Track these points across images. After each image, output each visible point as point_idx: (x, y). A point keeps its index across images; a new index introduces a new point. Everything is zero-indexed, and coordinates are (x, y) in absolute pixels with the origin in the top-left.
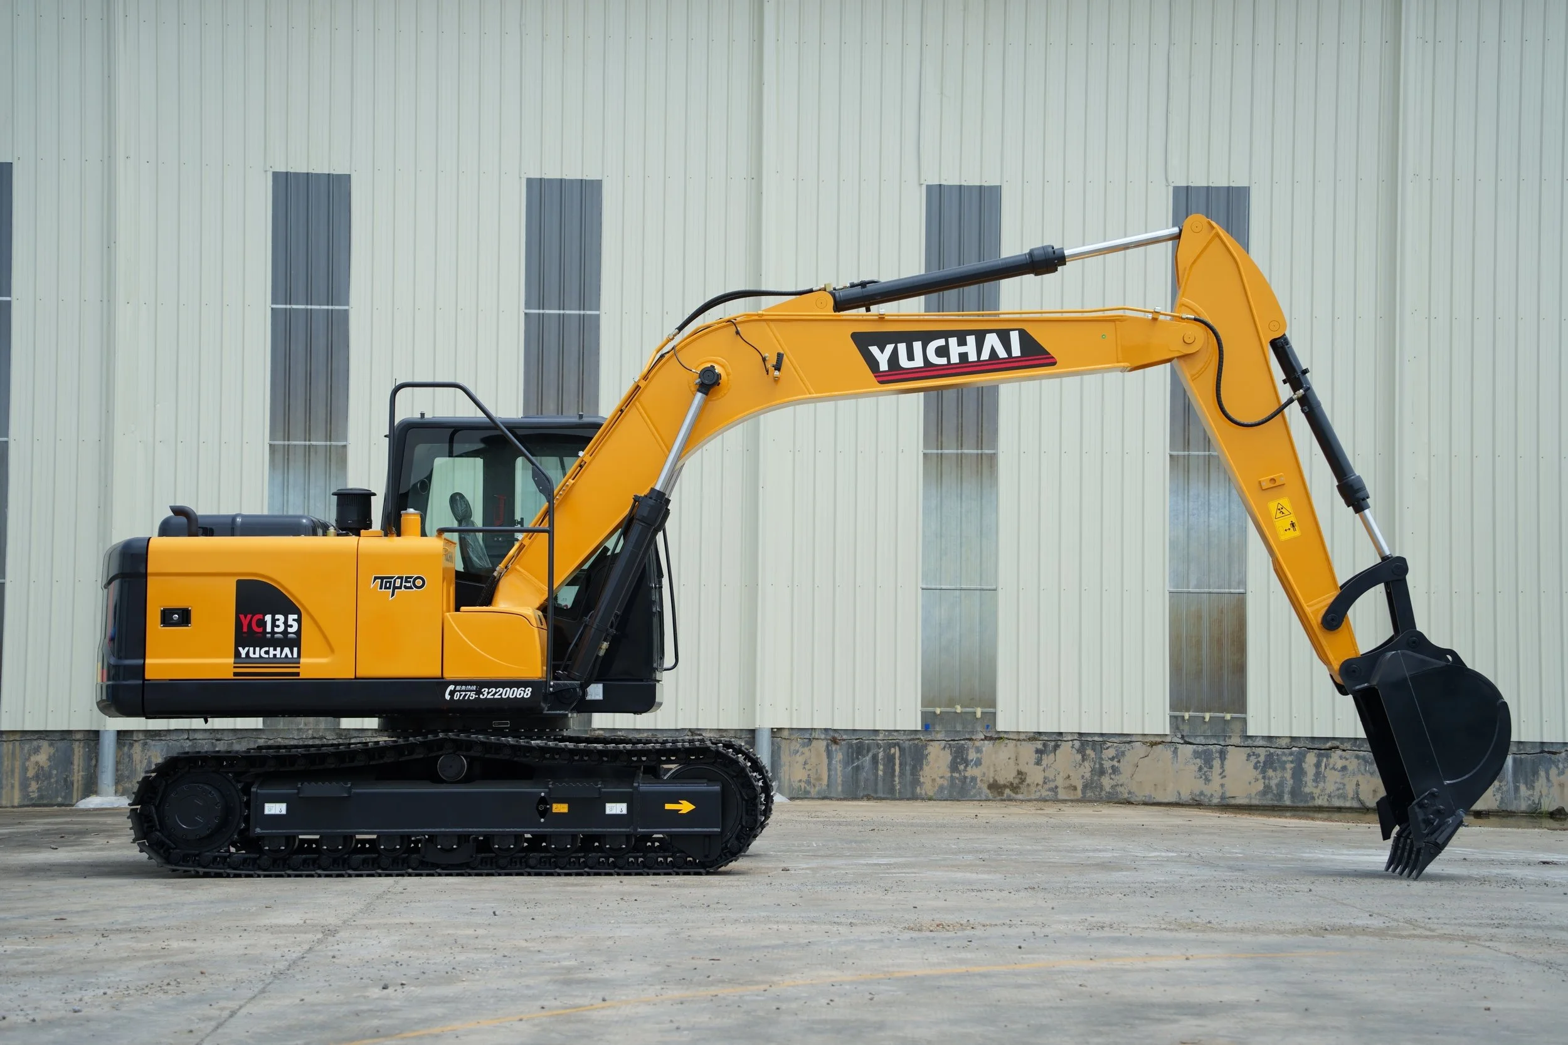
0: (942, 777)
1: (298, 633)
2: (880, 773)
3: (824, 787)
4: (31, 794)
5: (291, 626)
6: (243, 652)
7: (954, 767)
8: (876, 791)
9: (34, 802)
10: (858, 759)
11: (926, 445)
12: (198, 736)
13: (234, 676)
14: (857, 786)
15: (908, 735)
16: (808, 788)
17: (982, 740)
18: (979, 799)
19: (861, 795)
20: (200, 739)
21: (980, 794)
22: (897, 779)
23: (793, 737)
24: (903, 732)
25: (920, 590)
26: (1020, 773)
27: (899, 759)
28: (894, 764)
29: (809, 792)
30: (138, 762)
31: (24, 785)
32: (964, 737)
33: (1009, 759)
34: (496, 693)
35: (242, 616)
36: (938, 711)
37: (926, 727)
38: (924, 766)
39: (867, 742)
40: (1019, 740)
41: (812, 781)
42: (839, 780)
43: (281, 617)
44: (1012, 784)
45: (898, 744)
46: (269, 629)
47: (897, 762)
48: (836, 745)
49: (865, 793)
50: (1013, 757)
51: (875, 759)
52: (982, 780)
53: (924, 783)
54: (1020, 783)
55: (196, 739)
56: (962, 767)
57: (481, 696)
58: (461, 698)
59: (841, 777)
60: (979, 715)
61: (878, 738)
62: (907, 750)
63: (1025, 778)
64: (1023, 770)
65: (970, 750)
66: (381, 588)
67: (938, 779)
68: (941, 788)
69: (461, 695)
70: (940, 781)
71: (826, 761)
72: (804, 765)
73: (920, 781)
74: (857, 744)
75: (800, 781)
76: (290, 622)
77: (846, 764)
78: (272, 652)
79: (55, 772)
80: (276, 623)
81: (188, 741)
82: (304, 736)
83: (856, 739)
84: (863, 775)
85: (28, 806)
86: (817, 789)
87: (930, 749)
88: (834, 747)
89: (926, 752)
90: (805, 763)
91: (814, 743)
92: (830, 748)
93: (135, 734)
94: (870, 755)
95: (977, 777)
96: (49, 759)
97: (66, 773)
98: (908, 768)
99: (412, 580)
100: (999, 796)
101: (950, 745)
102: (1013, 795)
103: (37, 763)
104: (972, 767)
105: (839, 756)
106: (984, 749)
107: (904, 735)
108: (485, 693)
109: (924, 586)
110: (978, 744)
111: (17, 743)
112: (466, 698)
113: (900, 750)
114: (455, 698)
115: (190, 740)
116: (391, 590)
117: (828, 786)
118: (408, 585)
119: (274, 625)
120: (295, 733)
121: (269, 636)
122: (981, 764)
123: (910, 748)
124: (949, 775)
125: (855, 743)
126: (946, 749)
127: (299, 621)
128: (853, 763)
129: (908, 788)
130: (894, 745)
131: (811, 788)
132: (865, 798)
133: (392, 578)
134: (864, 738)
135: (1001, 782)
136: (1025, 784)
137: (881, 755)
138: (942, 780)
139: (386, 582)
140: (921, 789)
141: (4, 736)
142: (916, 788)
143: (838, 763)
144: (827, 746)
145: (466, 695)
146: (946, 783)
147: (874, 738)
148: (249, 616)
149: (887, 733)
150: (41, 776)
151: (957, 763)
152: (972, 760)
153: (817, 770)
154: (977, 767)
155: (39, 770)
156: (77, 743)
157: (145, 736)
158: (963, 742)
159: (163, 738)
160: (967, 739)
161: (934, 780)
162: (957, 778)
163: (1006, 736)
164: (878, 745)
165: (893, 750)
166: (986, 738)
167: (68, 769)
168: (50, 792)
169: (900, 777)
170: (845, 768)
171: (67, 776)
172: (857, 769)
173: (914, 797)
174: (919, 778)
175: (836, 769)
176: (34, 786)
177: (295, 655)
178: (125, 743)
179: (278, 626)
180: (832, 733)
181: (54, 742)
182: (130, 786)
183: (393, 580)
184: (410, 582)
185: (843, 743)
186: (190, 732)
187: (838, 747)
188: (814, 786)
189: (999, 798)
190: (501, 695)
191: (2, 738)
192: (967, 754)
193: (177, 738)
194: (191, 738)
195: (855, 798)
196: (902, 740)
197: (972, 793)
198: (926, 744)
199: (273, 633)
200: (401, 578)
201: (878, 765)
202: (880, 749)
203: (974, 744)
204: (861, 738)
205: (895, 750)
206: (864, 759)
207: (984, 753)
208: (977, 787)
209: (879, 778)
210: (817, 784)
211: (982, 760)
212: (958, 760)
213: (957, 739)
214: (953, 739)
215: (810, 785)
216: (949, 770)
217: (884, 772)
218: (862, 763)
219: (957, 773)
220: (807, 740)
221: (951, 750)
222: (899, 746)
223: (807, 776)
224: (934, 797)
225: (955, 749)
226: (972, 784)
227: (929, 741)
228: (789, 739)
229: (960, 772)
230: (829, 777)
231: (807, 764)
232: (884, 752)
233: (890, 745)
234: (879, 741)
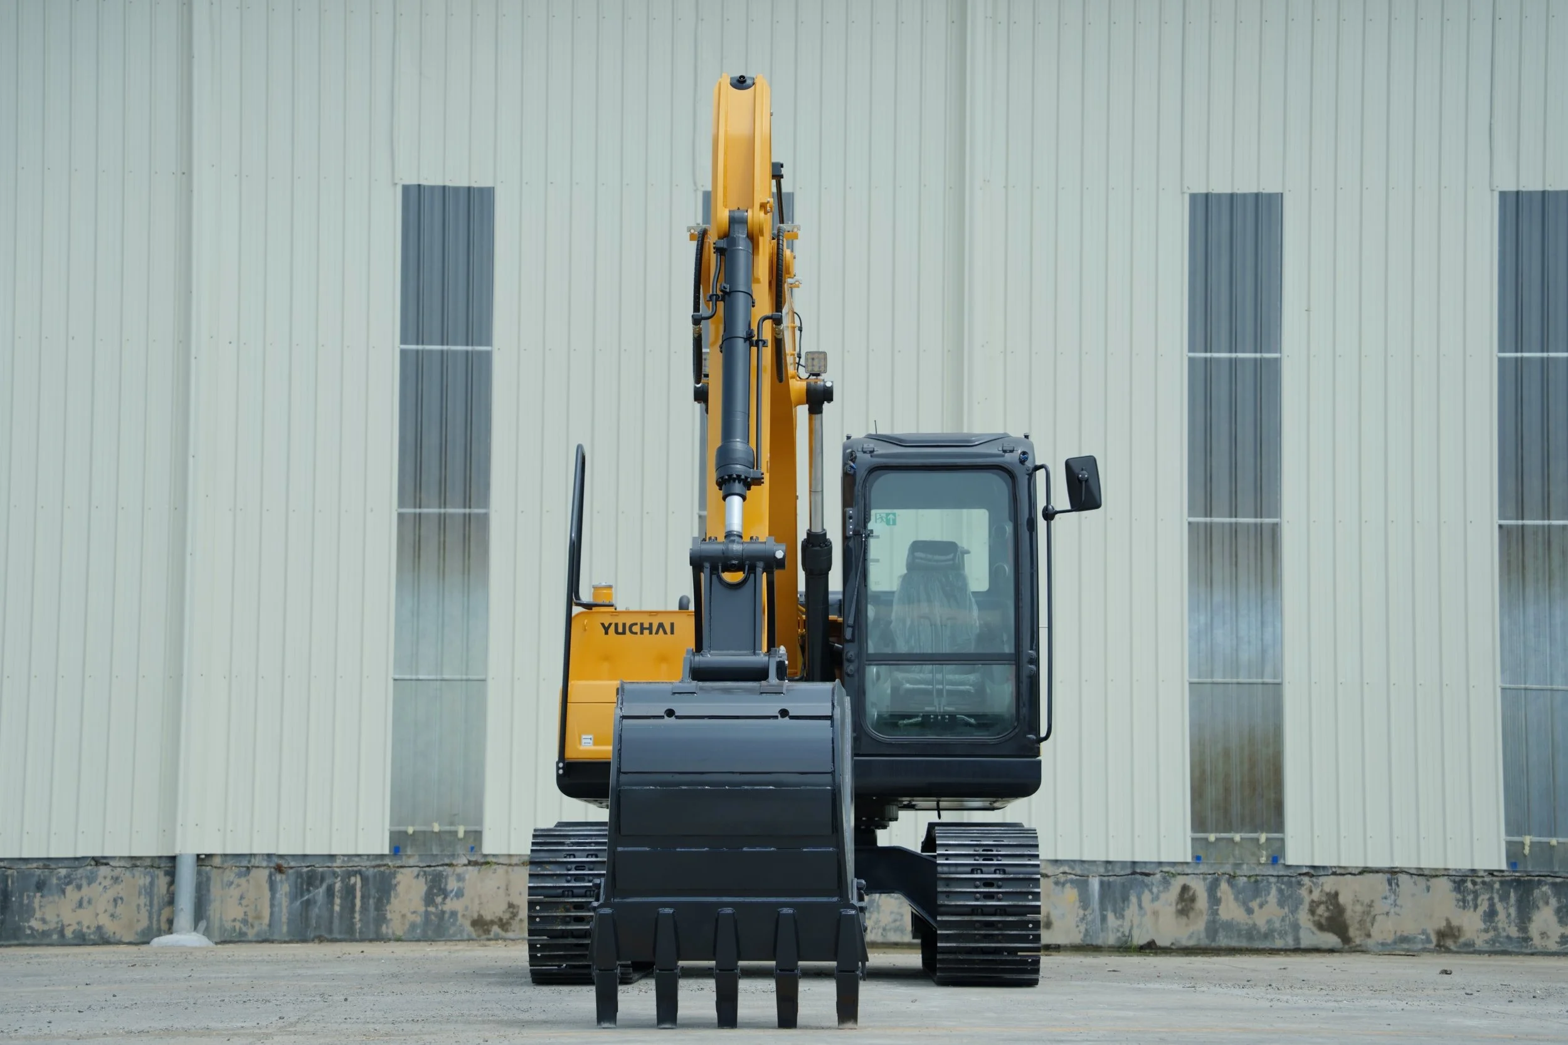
0: (414, 912)
2: (337, 908)
3: (265, 927)
7: (429, 900)
8: (330, 931)
10: (308, 891)
11: (402, 503)
14: (307, 926)
15: (373, 860)
16: (244, 929)
17: (465, 865)
18: (460, 939)
19: (312, 936)
21: (461, 932)
22: (357, 916)
23: (226, 865)
24: (365, 857)
25: (391, 682)
26: (511, 906)
27: (361, 891)
28: (354, 897)
29: (245, 934)
32: (442, 863)
33: (498, 888)
36: (410, 830)
37: (396, 850)
38: (392, 900)
39: (321, 869)
40: (510, 865)
41: (250, 920)
42: (284, 919)
44: (501, 920)
45: (360, 872)
47: (358, 894)
48: (281, 874)
49: (317, 934)
50: (503, 887)
51: (330, 891)
52: (464, 916)
53: (391, 920)
54: (511, 918)
56: (439, 899)
59: (287, 915)
60: (461, 834)
61: (335, 865)
62: (371, 879)
63: (517, 912)
64: (515, 902)
65: (450, 879)
67: (409, 915)
68: (413, 926)
70: (412, 918)
71: (267, 894)
72: (240, 900)
73: (386, 918)
74: (308, 871)
75: (234, 920)
77: (293, 898)
83: (307, 866)
84: (315, 911)
86: (256, 929)
87: (399, 877)
88: (278, 877)
89: (394, 882)
90: (242, 898)
91: (254, 872)
92: (273, 878)
94: (324, 886)
95: (458, 912)
98: (371, 901)
100: (485, 934)
101: (425, 872)
102: (502, 934)
104: (452, 899)
105: (284, 888)
106: (467, 877)
107: (368, 860)
109: (397, 677)
110: (459, 870)
113: (362, 879)
117: (270, 925)
122: (463, 895)
123: (375, 876)
124: (423, 909)
125: (305, 872)
126: (420, 878)
128: (302, 896)
129: (372, 927)
130: (355, 873)
131: (248, 928)
132: (316, 941)
134: (317, 865)
135: (488, 917)
136: (517, 919)
137: (338, 886)
138: (414, 915)
140: (387, 928)
142: (381, 926)
143: (283, 896)
144: (270, 876)
146: (419, 920)
147: (329, 864)
149: (346, 859)
151: (434, 894)
152: (452, 891)
153: (256, 906)
154: (457, 899)
158: (440, 868)
160: (447, 865)
161: (404, 916)
162: (433, 913)
163: (494, 860)
164: (334, 873)
165: (353, 880)
166: (470, 863)
169: (361, 913)
170: (291, 903)
172: (308, 904)
173: (379, 938)
174: (386, 914)
175: (280, 904)
180: (276, 860)
185: (291, 871)
187: (284, 877)
188: (252, 926)
189: (484, 937)
192: (446, 884)
195: (304, 940)
196: (365, 867)
197: (451, 932)
198: (395, 871)
201: (333, 897)
202: (336, 878)
203: (454, 870)
204: (314, 866)
205: (356, 879)
206: (317, 891)
207: (467, 882)
208: (458, 923)
209: (335, 915)
210: (256, 923)
211: (464, 890)
212: (435, 891)
213: (433, 864)
214: (428, 864)
215: (247, 925)
216: (423, 903)
217: (342, 906)
218: (314, 896)
219: (433, 906)
220: (245, 869)
221: (426, 878)
222: (361, 875)
223: (243, 914)
224: (403, 938)
225: (431, 877)
226: (452, 920)
227: (398, 867)
228: (220, 868)
229: (436, 906)
230: (272, 914)
231: (244, 898)
232: (342, 882)
233: (350, 874)
234: (336, 869)
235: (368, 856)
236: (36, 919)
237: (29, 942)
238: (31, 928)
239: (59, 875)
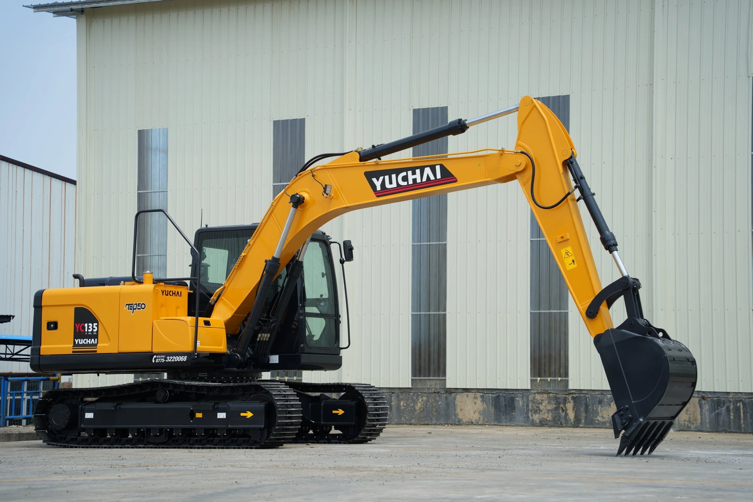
1: (97, 332)
2: (732, 417)
3: (699, 424)
5: (95, 329)
6: (77, 341)
8: (730, 428)
10: (718, 409)
13: (73, 353)
14: (719, 425)
15: (747, 395)
16: (689, 425)
19: (721, 429)
22: (742, 421)
24: (744, 394)
27: (743, 410)
28: (740, 412)
29: (690, 427)
34: (173, 359)
35: (76, 324)
39: (722, 399)
41: (692, 421)
42: (707, 421)
43: (90, 324)
45: (741, 401)
46: (86, 331)
47: (742, 411)
48: (704, 401)
49: (724, 429)
51: (728, 409)
57: (167, 361)
58: (159, 362)
59: (709, 419)
61: (729, 397)
62: (747, 404)
66: (128, 310)
69: (159, 360)
71: (699, 409)
72: (687, 411)
74: (717, 399)
75: (685, 421)
76: (94, 327)
77: (711, 411)
78: (87, 341)
80: (89, 327)
82: (430, 392)
83: (717, 397)
84: (722, 418)
86: (695, 425)
88: (703, 402)
91: (692, 399)
92: (701, 402)
94: (725, 407)
98: (748, 415)
99: (140, 305)
105: (706, 407)
107: (745, 395)
108: (168, 359)
112: (161, 362)
113: (743, 404)
114: (156, 362)
116: (132, 310)
117: (701, 424)
118: (139, 307)
119: (88, 329)
120: (426, 390)
121: (86, 333)
123: (749, 403)
127: (97, 326)
128: (715, 411)
129: (749, 427)
130: (739, 401)
131: (691, 425)
132: (723, 432)
133: (133, 304)
134: (721, 397)
137: (731, 407)
139: (130, 306)
143: (706, 411)
144: (699, 401)
145: (161, 360)
147: (727, 397)
148: (79, 324)
149: (734, 394)
153: (694, 414)
164: (729, 401)
165: (738, 404)
169: (744, 420)
170: (710, 414)
172: (718, 415)
175: (705, 414)
177: (96, 343)
179: (90, 329)
180: (701, 394)
183: (133, 305)
184: (139, 306)
185: (709, 399)
187: (706, 402)
188: (693, 424)
190: (174, 360)
195: (717, 431)
196: (744, 398)
199: (88, 332)
200: (136, 304)
201: (730, 413)
202: (731, 403)
204: (719, 397)
205: (740, 404)
206: (722, 409)
209: (731, 420)
210: (695, 422)
215: (691, 423)
217: (734, 417)
218: (720, 411)
222: (742, 403)
223: (688, 418)
230: (701, 419)
231: (689, 411)
232: (734, 405)
233: (737, 402)
234: (730, 399)
236: (600, 416)
237: (597, 426)
238: (598, 420)
239: (608, 397)
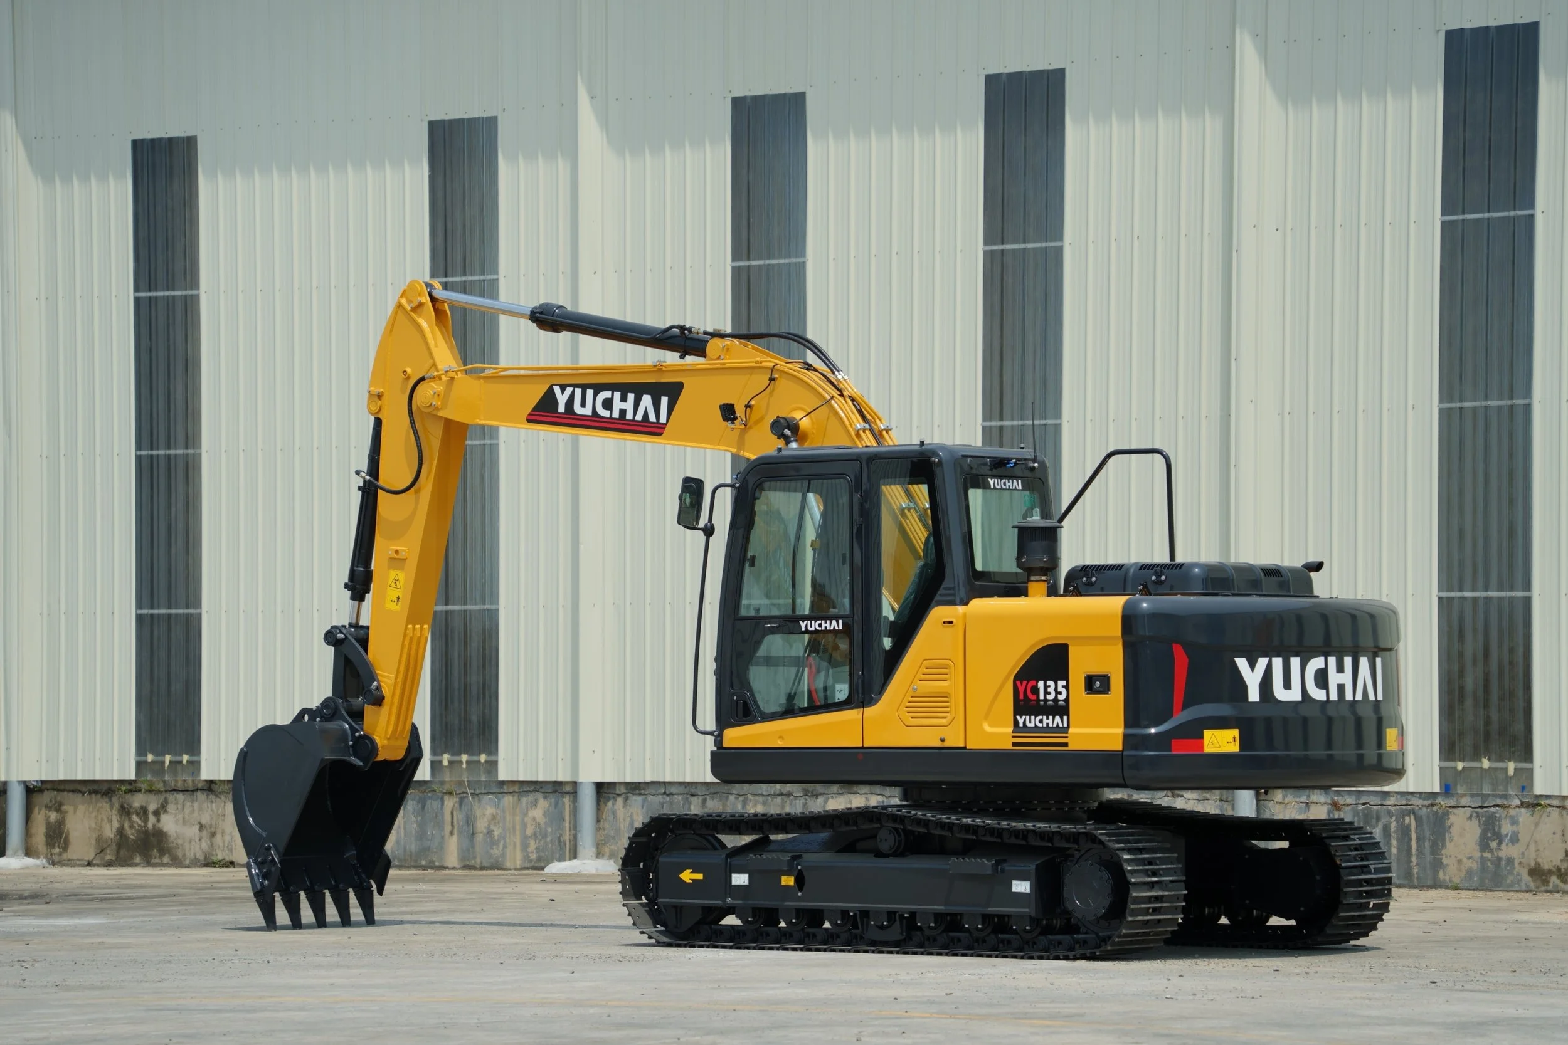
0: (1470, 858)
2: (1394, 850)
4: (530, 855)
7: (1484, 845)
9: (532, 864)
11: (1443, 397)
12: (674, 790)
15: (1424, 799)
17: (1517, 807)
18: (1518, 889)
20: (675, 794)
21: (1519, 881)
22: (1414, 859)
23: (1287, 801)
24: (1418, 795)
25: (1436, 602)
27: (1416, 832)
28: (1410, 839)
30: (621, 820)
31: (525, 846)
32: (1494, 803)
33: (1554, 834)
36: (1461, 767)
37: (1447, 789)
38: (1447, 843)
39: (1375, 807)
44: (1559, 869)
45: (1413, 812)
47: (1414, 836)
50: (1559, 833)
51: (1386, 832)
52: (1520, 863)
53: (1447, 865)
55: (671, 794)
56: (1494, 844)
60: (1511, 772)
61: (1388, 803)
62: (1424, 818)
65: (1503, 822)
67: (1465, 860)
68: (1470, 873)
70: (1468, 864)
73: (1442, 863)
74: (1364, 809)
79: (549, 830)
81: (665, 796)
83: (1363, 804)
85: (528, 869)
87: (1452, 818)
89: (1448, 823)
93: (617, 787)
94: (1380, 826)
95: (1514, 859)
96: (544, 815)
97: (561, 832)
98: (1427, 844)
100: (1544, 885)
101: (1477, 813)
102: (1561, 885)
103: (534, 819)
104: (1507, 845)
106: (1521, 819)
107: (1420, 798)
109: (1441, 595)
110: (1512, 812)
111: (516, 795)
113: (1415, 819)
115: (668, 795)
122: (1518, 840)
123: (1428, 817)
124: (1478, 854)
125: (1361, 810)
126: (1474, 819)
129: (1429, 872)
130: (1409, 813)
134: (1372, 803)
135: (1546, 865)
137: (1393, 826)
138: (1471, 861)
140: (1444, 874)
141: (505, 787)
142: (1438, 872)
146: (1475, 866)
147: (1384, 802)
149: (1399, 796)
150: (538, 834)
151: (1489, 839)
152: (1507, 835)
154: (1513, 844)
155: (536, 827)
156: (568, 796)
157: (627, 789)
158: (1493, 809)
159: (642, 792)
160: (1499, 806)
161: (1460, 862)
162: (1489, 860)
163: (1548, 802)
164: (1389, 812)
165: (1407, 820)
166: (1522, 804)
167: (561, 827)
168: (546, 854)
169: (1417, 856)
171: (561, 835)
173: (1436, 885)
174: (1442, 859)
176: (533, 846)
178: (608, 797)
180: (1332, 796)
181: (547, 795)
182: (616, 849)
185: (1348, 809)
186: (667, 785)
189: (1543, 888)
191: (503, 789)
192: (1500, 828)
193: (655, 792)
194: (667, 793)
196: (1418, 806)
197: (1508, 881)
198: (1448, 811)
201: (1390, 839)
202: (1391, 817)
203: (1508, 812)
204: (1368, 803)
205: (1410, 819)
206: (1374, 831)
207: (1521, 825)
208: (1515, 872)
211: (1520, 836)
212: (1489, 835)
213: (1486, 805)
214: (1480, 805)
216: (1477, 847)
217: (1399, 849)
219: (1488, 852)
220: (1304, 804)
221: (1479, 820)
222: (1414, 814)
224: (1461, 885)
225: (1484, 819)
226: (1508, 868)
227: (1450, 807)
228: (1281, 803)
229: (1491, 851)
232: (1398, 822)
233: (1404, 814)
234: (1390, 807)
235: (1421, 793)
